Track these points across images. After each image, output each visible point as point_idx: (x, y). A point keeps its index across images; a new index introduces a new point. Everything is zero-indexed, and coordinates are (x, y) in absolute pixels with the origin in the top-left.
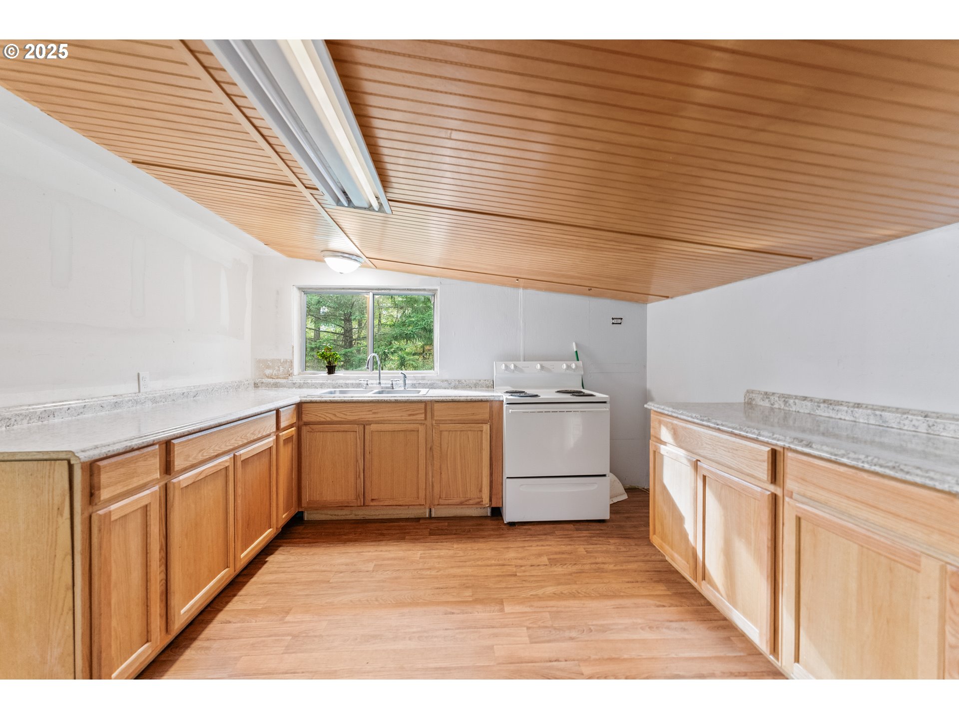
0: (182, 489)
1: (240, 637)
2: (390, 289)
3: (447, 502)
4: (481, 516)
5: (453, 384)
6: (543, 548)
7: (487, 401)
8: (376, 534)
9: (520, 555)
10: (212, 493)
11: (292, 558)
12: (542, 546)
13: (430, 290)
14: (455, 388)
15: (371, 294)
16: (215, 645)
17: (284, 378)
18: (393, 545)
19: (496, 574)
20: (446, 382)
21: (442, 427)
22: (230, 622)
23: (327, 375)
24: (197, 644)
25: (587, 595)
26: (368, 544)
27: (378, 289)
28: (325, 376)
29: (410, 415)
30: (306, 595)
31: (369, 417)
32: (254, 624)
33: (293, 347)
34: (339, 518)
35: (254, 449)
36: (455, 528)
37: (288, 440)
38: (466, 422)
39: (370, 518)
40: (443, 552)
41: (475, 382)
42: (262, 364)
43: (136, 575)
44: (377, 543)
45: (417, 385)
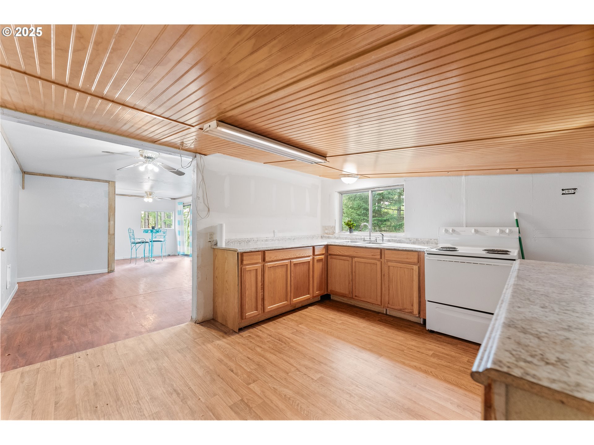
0: (268, 267)
1: (284, 325)
2: (379, 188)
3: (392, 307)
4: (417, 323)
5: (412, 241)
6: (438, 348)
7: (416, 251)
8: (354, 312)
9: (417, 345)
10: (280, 272)
11: (316, 310)
12: (439, 347)
13: (401, 185)
14: (414, 243)
15: (370, 191)
16: (278, 324)
17: (332, 234)
18: (356, 319)
19: (393, 346)
20: (408, 240)
21: (390, 264)
22: (285, 320)
23: (349, 233)
24: (274, 321)
25: (436, 376)
26: (347, 314)
27: (373, 188)
28: (348, 234)
29: (373, 255)
30: (310, 322)
31: (354, 254)
32: (290, 323)
33: (335, 220)
34: (344, 302)
35: (300, 260)
36: (394, 322)
37: (319, 261)
38: (404, 263)
39: (357, 305)
40: (376, 329)
41: (427, 240)
42: (325, 228)
43: (254, 289)
44: (350, 315)
45: (391, 241)
